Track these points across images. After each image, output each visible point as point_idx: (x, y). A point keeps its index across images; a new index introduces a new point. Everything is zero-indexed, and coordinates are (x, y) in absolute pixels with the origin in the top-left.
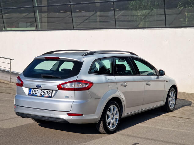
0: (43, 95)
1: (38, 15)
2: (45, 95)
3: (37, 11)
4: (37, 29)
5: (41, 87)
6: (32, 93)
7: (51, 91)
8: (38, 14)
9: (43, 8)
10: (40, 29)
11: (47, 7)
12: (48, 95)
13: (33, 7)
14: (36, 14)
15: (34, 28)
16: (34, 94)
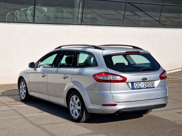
0: (147, 87)
2: (149, 86)
5: (146, 79)
6: (135, 87)
7: (153, 82)
12: (151, 86)
16: (138, 87)
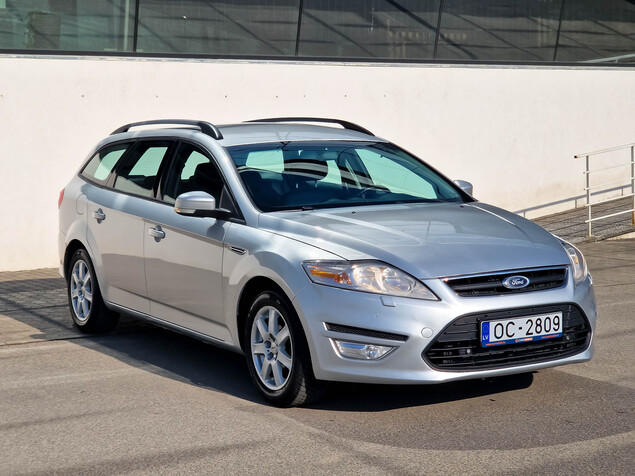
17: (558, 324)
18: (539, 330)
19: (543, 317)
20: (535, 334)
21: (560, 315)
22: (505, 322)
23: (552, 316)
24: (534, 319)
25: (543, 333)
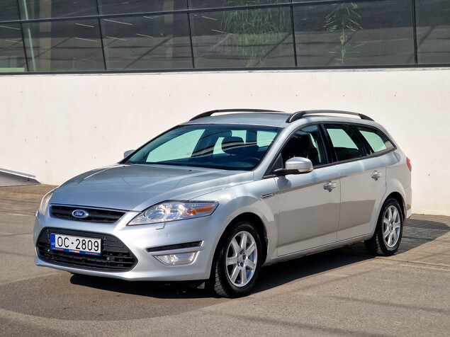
1: (30, 41)
3: (29, 30)
4: (28, 72)
8: (30, 39)
9: (41, 23)
10: (35, 71)
11: (50, 23)
13: (21, 23)
14: (25, 40)
15: (22, 70)
17: (98, 246)
18: (84, 247)
19: (87, 240)
20: (81, 250)
21: (99, 241)
22: (63, 237)
23: (93, 240)
24: (81, 239)
25: (87, 250)
